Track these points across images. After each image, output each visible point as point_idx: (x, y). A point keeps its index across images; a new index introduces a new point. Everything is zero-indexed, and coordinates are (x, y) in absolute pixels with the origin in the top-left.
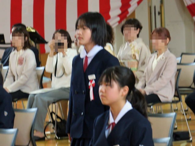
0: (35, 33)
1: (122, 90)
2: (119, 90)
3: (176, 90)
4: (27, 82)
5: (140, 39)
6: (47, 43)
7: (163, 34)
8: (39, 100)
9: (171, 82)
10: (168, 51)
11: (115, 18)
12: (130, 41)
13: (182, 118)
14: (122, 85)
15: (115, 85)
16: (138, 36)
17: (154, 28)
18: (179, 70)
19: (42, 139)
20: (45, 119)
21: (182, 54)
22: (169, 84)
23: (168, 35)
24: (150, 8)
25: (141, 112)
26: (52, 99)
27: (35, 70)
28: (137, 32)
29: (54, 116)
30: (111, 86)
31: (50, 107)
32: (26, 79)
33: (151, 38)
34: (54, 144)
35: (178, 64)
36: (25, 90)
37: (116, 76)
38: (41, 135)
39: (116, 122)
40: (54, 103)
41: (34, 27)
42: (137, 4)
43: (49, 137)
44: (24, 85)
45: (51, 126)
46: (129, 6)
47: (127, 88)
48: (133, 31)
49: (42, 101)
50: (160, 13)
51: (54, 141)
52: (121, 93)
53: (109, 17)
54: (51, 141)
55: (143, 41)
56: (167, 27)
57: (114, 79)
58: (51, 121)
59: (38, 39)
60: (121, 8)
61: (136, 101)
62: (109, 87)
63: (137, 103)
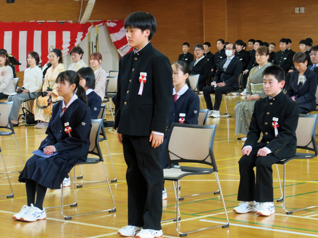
0: (13, 57)
1: (72, 86)
2: (70, 86)
3: (106, 93)
4: (7, 87)
5: (82, 60)
6: (20, 64)
7: (98, 57)
8: (15, 99)
9: (102, 88)
10: (101, 68)
11: (66, 49)
12: (76, 62)
13: (109, 113)
14: (71, 83)
15: (67, 83)
16: (81, 58)
17: (91, 53)
18: (108, 81)
19: (16, 125)
20: (19, 112)
21: (110, 71)
22: (101, 89)
23: (101, 58)
24: (89, 43)
25: (83, 101)
26: (24, 99)
27: (12, 80)
28: (81, 56)
29: (25, 110)
30: (64, 84)
31: (22, 104)
32: (6, 86)
33: (90, 59)
34: (24, 128)
35: (107, 77)
36: (6, 93)
37: (67, 77)
38: (16, 123)
39: (67, 107)
40: (25, 101)
41: (12, 54)
42: (80, 40)
43: (21, 124)
44: (5, 89)
45: (23, 116)
46: (76, 41)
47: (75, 85)
48: (78, 56)
49: (17, 100)
50: (95, 47)
51: (25, 127)
52: (71, 88)
53: (62, 49)
54: (23, 127)
55: (85, 62)
56: (100, 52)
57: (66, 80)
58: (23, 113)
59: (15, 62)
60: (70, 43)
61: (80, 94)
62: (63, 84)
63: (81, 94)
